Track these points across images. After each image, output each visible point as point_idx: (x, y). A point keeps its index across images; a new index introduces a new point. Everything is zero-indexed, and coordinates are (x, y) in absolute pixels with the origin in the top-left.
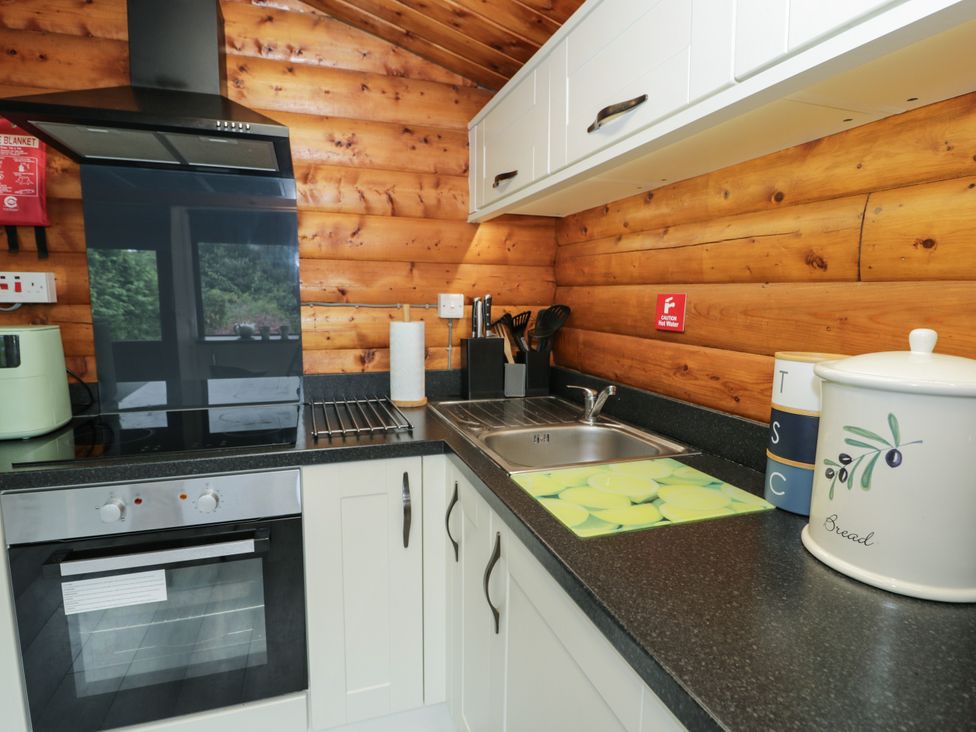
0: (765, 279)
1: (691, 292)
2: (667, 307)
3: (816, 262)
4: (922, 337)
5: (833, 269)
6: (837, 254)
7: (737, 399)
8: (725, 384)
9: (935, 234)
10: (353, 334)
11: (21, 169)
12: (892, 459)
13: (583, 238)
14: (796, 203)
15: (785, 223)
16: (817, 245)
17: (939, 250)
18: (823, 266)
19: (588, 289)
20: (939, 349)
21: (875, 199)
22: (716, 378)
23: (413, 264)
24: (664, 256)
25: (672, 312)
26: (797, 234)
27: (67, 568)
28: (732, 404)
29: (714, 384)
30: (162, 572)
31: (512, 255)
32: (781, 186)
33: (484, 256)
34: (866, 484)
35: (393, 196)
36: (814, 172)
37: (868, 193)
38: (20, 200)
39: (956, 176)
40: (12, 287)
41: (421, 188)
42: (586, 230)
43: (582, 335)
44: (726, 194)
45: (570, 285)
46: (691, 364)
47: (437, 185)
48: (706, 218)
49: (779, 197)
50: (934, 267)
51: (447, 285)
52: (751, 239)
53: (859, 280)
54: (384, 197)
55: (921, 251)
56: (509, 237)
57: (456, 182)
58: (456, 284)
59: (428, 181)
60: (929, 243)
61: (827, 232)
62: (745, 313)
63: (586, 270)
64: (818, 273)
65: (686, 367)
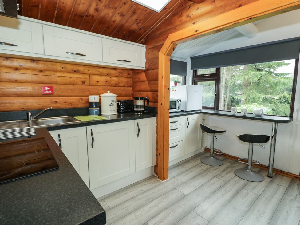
0: (74, 84)
1: (54, 86)
2: (47, 89)
3: (84, 82)
5: (86, 84)
6: (87, 82)
7: (72, 105)
8: (68, 103)
9: (99, 81)
12: (115, 102)
14: (78, 73)
15: (77, 75)
16: (83, 80)
21: (90, 75)
22: (66, 102)
25: (48, 90)
26: (80, 78)
28: (70, 106)
29: (66, 103)
32: (75, 69)
36: (81, 69)
39: (99, 75)
44: (63, 68)
49: (75, 71)
52: (71, 77)
53: (90, 85)
55: (97, 83)
60: (98, 82)
61: (85, 78)
64: (84, 84)
65: (56, 102)
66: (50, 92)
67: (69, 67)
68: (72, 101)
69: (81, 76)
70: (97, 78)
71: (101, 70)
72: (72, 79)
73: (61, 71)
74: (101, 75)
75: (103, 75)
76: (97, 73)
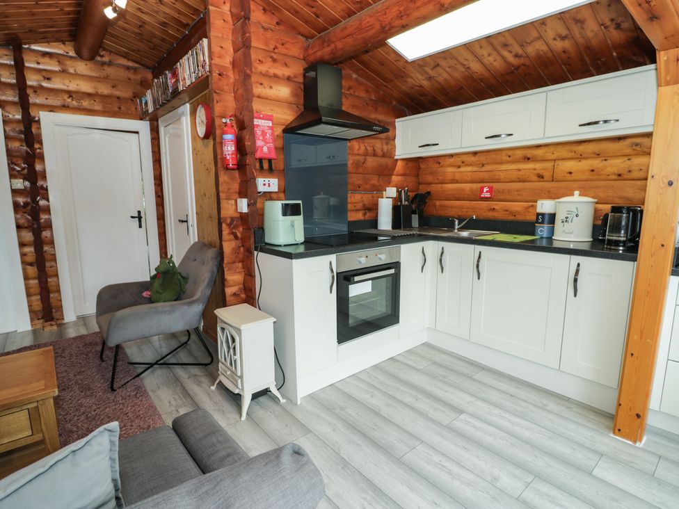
0: (524, 181)
1: (496, 186)
2: (485, 190)
3: (541, 177)
4: (577, 193)
5: (545, 179)
6: (547, 175)
7: (515, 216)
8: (510, 212)
9: (572, 171)
10: (361, 204)
11: (268, 135)
12: (577, 216)
13: (438, 166)
14: (533, 161)
15: (530, 166)
16: (541, 172)
17: (573, 174)
18: (543, 178)
19: (440, 185)
20: (580, 195)
21: (557, 162)
22: (507, 211)
23: (379, 175)
24: (482, 174)
25: (487, 192)
26: (535, 169)
27: (357, 279)
28: (513, 218)
29: (507, 213)
30: (370, 281)
31: (408, 172)
32: (529, 156)
33: (400, 173)
34: (572, 222)
35: (375, 148)
36: (540, 152)
37: (555, 160)
38: (269, 148)
39: (576, 158)
40: (267, 185)
41: (382, 145)
42: (439, 163)
43: (438, 203)
44: (510, 156)
45: (429, 184)
46: (495, 208)
47: (387, 144)
48: (501, 163)
49: (528, 159)
50: (572, 178)
51: (389, 184)
52: (519, 170)
53: (553, 181)
54: (372, 148)
55: (569, 175)
56: (407, 164)
57: (392, 142)
58: (392, 184)
59: (384, 142)
60: (571, 173)
61: (544, 169)
62: (518, 191)
63: (440, 178)
64: (541, 179)
65: (494, 209)
66: (488, 195)
67: (520, 153)
68: (517, 209)
69: (538, 166)
70: (570, 165)
71: (581, 148)
72: (520, 173)
73: (507, 162)
74: (581, 157)
75: (587, 158)
76: (570, 155)
